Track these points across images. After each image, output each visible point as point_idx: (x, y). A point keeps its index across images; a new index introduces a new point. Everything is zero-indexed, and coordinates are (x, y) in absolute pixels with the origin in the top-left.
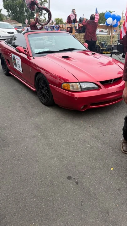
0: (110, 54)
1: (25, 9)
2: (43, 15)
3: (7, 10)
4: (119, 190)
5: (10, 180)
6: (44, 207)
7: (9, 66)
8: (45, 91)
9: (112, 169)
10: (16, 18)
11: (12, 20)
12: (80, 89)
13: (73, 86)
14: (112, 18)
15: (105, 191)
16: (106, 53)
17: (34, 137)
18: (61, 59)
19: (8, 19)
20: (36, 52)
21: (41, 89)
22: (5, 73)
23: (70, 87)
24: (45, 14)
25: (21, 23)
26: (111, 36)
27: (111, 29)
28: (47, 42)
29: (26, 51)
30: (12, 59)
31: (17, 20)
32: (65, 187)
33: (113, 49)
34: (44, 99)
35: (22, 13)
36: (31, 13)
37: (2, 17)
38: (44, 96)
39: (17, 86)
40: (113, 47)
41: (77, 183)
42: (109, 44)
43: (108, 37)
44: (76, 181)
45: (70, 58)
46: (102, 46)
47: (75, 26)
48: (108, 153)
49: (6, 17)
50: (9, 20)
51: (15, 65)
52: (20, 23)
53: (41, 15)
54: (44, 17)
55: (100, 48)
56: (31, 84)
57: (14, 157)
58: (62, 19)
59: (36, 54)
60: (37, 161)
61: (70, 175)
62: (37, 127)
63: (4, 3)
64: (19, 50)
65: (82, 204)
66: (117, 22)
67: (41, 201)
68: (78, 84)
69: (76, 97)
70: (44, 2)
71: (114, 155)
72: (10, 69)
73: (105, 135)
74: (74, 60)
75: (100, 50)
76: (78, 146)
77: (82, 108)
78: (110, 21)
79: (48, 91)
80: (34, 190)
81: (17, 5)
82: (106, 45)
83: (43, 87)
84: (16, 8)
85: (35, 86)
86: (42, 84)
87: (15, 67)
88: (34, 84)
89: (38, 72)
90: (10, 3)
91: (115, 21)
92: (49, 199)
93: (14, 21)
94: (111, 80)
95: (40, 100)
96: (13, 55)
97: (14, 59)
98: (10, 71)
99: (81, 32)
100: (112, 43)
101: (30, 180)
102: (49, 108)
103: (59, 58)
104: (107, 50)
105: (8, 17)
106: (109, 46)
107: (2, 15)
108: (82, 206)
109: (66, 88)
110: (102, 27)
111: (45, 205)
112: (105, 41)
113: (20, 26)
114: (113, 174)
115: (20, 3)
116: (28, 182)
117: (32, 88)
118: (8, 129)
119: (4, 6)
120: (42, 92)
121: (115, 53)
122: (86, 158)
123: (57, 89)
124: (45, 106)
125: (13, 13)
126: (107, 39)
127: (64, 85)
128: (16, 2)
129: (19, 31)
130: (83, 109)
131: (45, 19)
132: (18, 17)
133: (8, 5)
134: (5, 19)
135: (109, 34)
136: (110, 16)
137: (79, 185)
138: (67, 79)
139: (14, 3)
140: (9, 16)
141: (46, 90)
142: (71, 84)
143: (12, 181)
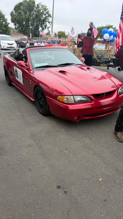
0: (106, 66)
1: (31, 23)
2: (47, 28)
3: (14, 24)
4: (105, 201)
5: (4, 187)
6: (33, 214)
7: (12, 77)
8: (42, 102)
9: (100, 179)
10: (22, 31)
11: (18, 33)
12: (74, 101)
13: (67, 99)
14: (108, 33)
15: (91, 201)
16: (103, 65)
17: (29, 146)
18: (57, 73)
19: (15, 31)
20: (36, 66)
21: (39, 100)
22: (8, 83)
23: (65, 100)
24: (49, 28)
25: (27, 35)
26: (108, 50)
27: (108, 44)
28: (48, 56)
29: (27, 65)
30: (15, 71)
31: (23, 32)
32: (54, 196)
33: (109, 62)
34: (42, 109)
35: (28, 26)
36: (36, 27)
37: (9, 30)
38: (41, 106)
39: (18, 96)
40: (109, 61)
41: (66, 192)
42: (106, 57)
43: (105, 51)
44: (65, 190)
45: (66, 73)
46: (100, 59)
47: (74, 41)
48: (98, 164)
49: (13, 29)
50: (15, 33)
51: (17, 77)
52: (25, 35)
53: (45, 28)
54: (48, 30)
55: (97, 61)
56: (30, 94)
57: (9, 165)
58: (64, 32)
59: (36, 68)
60: (30, 170)
61: (59, 185)
62: (33, 136)
63: (12, 17)
64: (21, 64)
65: (69, 213)
66: (113, 38)
67: (31, 209)
68: (72, 97)
69: (69, 109)
70: (48, 16)
71: (104, 166)
72: (12, 80)
73: (96, 146)
74: (69, 75)
75: (98, 63)
76: (69, 156)
77: (76, 118)
78: (106, 36)
79: (45, 102)
80: (25, 197)
81: (23, 19)
82: (103, 58)
83: (41, 98)
84: (22, 22)
85: (33, 97)
86: (40, 96)
87: (17, 78)
88: (33, 95)
89: (37, 84)
90: (17, 17)
91: (112, 36)
92: (38, 207)
93: (20, 33)
94: (103, 94)
95: (38, 110)
96: (15, 68)
97: (16, 71)
98: (12, 81)
99: (80, 46)
100: (109, 56)
101: (22, 188)
102: (45, 118)
103: (56, 73)
104: (104, 63)
105: (15, 30)
106: (105, 59)
107: (9, 28)
108: (69, 216)
109: (61, 100)
110: (99, 42)
111: (33, 213)
112: (102, 54)
113: (25, 39)
114: (101, 184)
115: (26, 17)
116: (20, 189)
117: (31, 99)
118: (6, 138)
119: (11, 20)
120: (39, 103)
121: (111, 66)
122: (76, 168)
123: (53, 101)
124: (42, 116)
125: (19, 27)
126: (105, 53)
127: (59, 97)
128: (22, 17)
129: (24, 43)
130: (77, 120)
131: (49, 32)
132: (24, 30)
133: (15, 19)
134: (12, 32)
135: (107, 48)
136: (107, 32)
137: (67, 195)
138: (63, 92)
139: (21, 18)
140: (16, 28)
141: (44, 101)
142: (66, 97)
143: (5, 188)
